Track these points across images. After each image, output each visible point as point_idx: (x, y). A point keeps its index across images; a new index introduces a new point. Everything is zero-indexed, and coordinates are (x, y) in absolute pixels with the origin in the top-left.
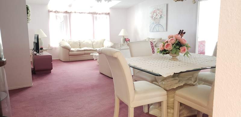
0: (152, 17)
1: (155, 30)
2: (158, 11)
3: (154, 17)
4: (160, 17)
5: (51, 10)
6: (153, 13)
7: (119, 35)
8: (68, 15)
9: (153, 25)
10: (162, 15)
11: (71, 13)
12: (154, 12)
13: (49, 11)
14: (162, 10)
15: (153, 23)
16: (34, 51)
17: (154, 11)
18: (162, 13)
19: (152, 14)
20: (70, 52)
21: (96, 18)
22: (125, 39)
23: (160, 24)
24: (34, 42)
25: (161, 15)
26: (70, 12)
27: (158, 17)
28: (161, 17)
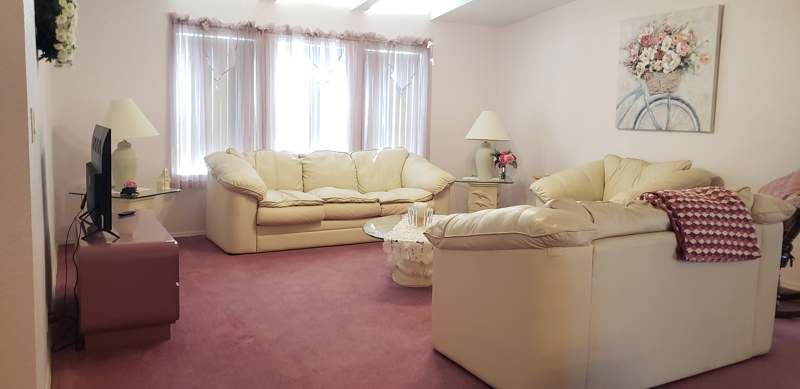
0: (634, 65)
1: (646, 122)
2: (668, 40)
3: (642, 66)
4: (679, 67)
5: (183, 18)
6: (637, 47)
7: (468, 137)
8: (256, 40)
9: (636, 98)
10: (688, 56)
11: (269, 35)
12: (645, 42)
13: (176, 21)
14: (691, 32)
15: (639, 92)
16: (86, 209)
17: (645, 38)
18: (689, 49)
19: (635, 51)
20: (261, 210)
21: (376, 59)
22: (498, 155)
23: (672, 99)
24: (87, 165)
25: (683, 59)
26: (266, 30)
27: (665, 65)
28: (685, 63)
